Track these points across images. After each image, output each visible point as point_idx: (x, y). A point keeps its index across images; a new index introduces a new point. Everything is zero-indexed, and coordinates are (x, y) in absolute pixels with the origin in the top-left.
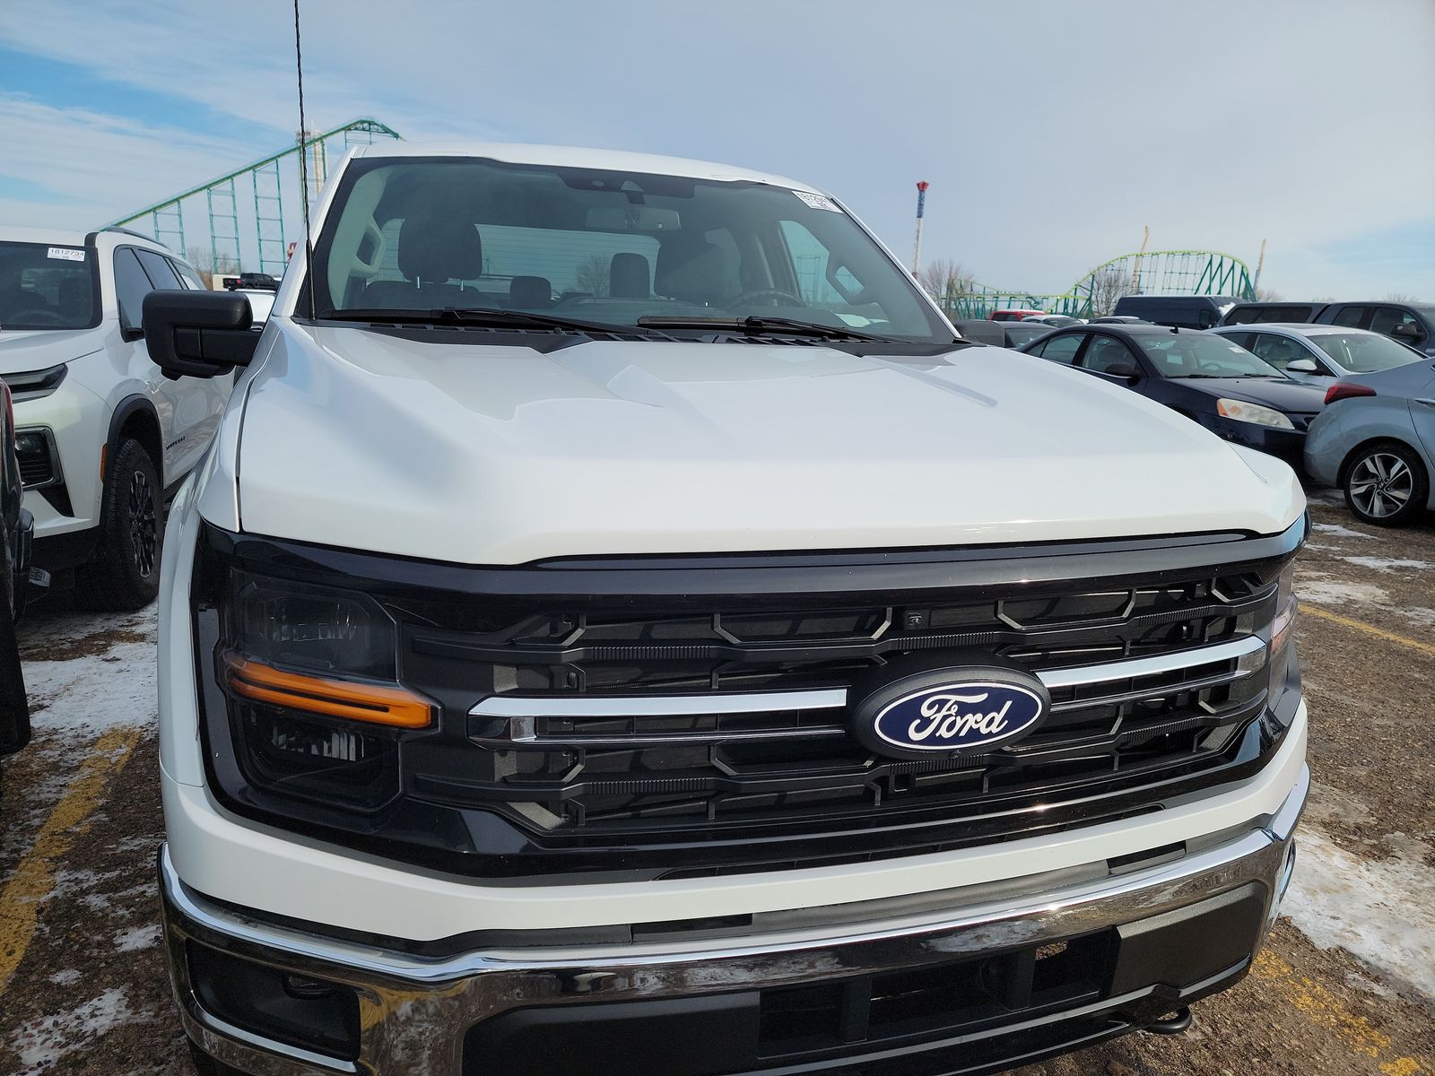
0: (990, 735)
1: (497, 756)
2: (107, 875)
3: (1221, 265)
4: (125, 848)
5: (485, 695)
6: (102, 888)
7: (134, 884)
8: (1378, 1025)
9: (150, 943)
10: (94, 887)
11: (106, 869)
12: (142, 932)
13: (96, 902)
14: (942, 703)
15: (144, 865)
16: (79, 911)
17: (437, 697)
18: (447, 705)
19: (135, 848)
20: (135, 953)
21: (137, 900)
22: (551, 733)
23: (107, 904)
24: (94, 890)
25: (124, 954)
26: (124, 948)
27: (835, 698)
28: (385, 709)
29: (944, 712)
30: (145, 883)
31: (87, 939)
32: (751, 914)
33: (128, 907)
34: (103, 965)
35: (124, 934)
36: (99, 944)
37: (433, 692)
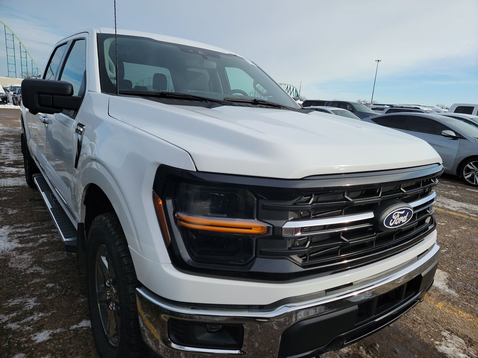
0: (404, 222)
1: (288, 241)
2: (11, 315)
3: (290, 88)
4: (12, 304)
5: (286, 221)
6: (13, 320)
7: (26, 317)
8: (430, 295)
9: (49, 337)
10: (8, 321)
11: (9, 313)
12: (42, 334)
13: (14, 326)
14: (396, 214)
15: (26, 309)
16: (8, 331)
17: (271, 223)
18: (275, 225)
19: (17, 303)
20: (45, 342)
21: (31, 322)
22: (305, 232)
23: (19, 326)
24: (9, 322)
25: (40, 343)
26: (38, 341)
27: (370, 215)
28: (251, 229)
29: (397, 217)
30: (31, 316)
31: (19, 341)
32: (352, 283)
33: (30, 326)
34: (33, 349)
35: (35, 336)
36: (26, 342)
37: (269, 221)
